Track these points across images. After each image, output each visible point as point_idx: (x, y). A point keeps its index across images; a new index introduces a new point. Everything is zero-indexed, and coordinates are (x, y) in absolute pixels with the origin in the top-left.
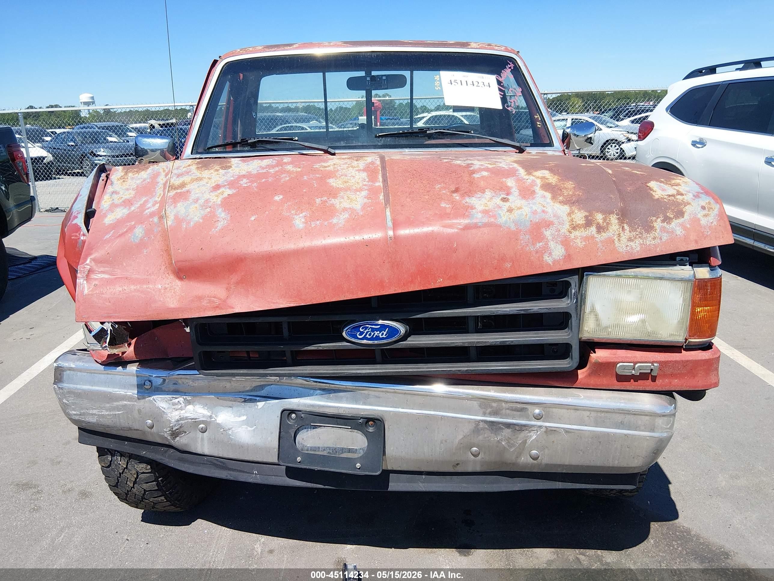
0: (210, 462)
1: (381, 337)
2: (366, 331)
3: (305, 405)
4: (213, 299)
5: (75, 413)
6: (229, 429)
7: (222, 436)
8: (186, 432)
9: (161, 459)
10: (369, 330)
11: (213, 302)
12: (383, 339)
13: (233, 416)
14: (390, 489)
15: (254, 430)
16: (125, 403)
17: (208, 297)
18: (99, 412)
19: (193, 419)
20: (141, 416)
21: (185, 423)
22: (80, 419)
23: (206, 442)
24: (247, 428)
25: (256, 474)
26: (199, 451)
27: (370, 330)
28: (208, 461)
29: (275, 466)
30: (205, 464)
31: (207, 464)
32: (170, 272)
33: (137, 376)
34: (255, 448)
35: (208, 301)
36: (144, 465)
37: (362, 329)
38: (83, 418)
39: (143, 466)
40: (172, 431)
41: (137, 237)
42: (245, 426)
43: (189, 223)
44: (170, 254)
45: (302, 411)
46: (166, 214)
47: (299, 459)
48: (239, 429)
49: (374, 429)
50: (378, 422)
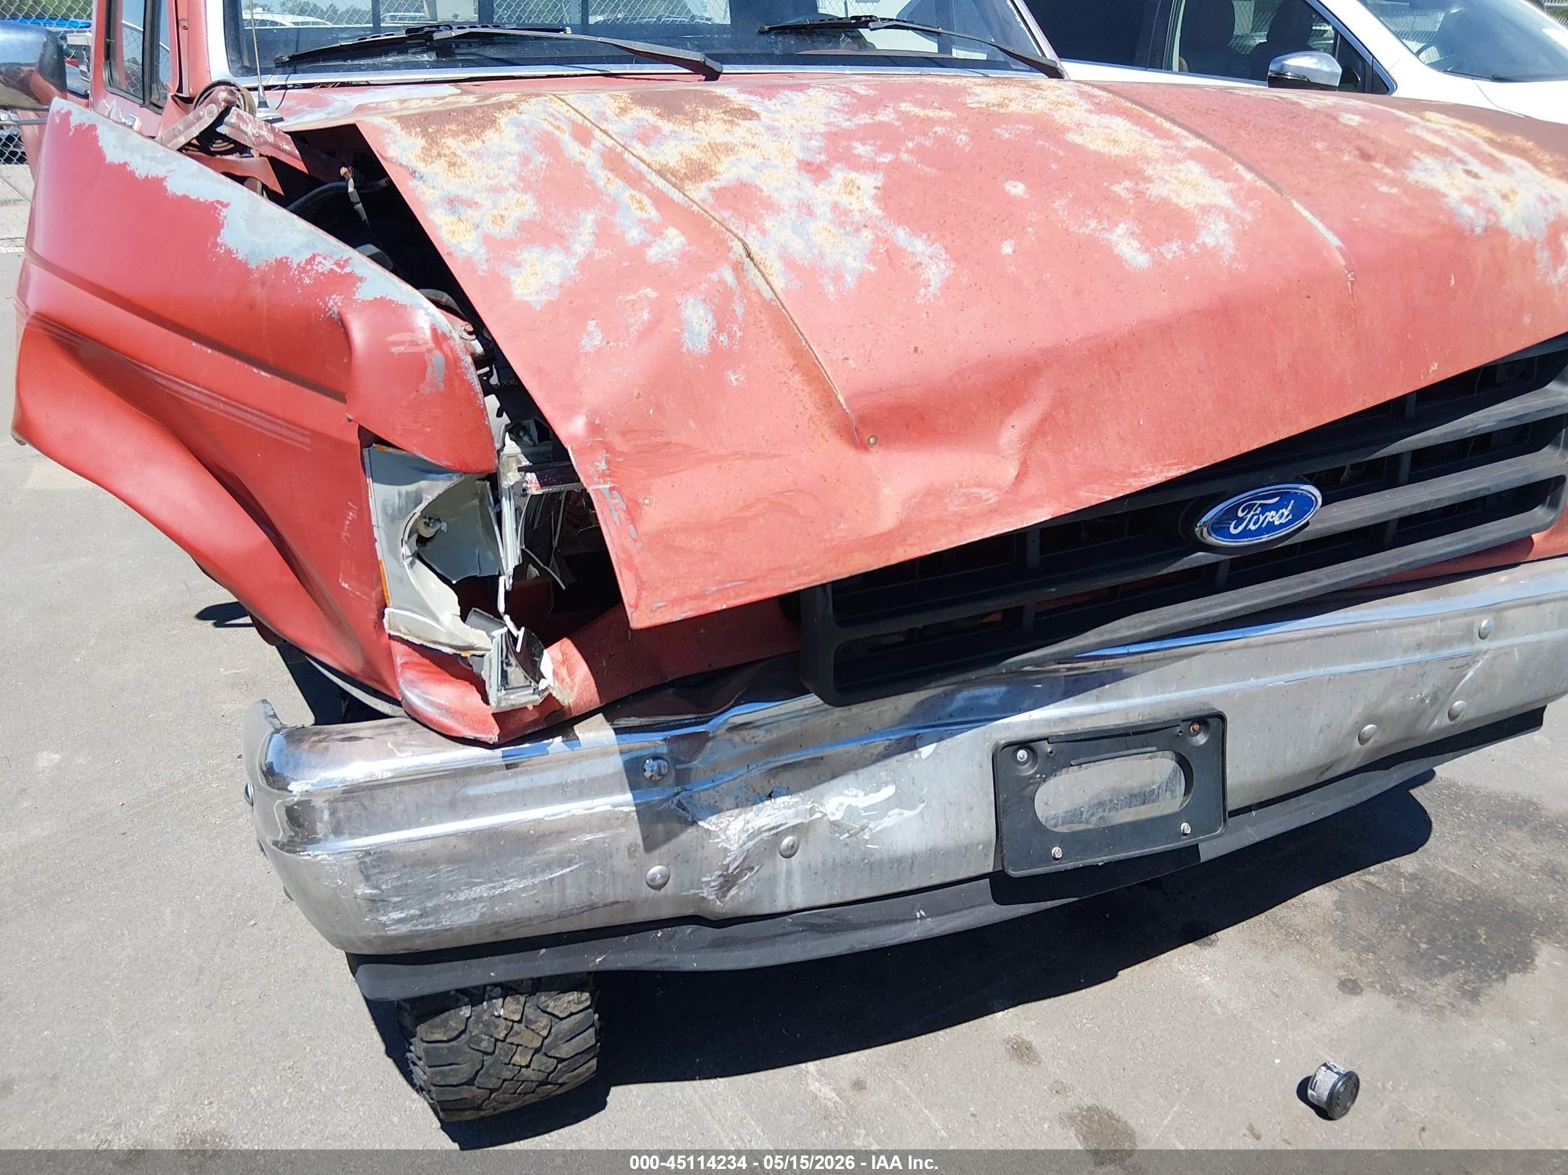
0: (803, 924)
1: (1277, 523)
2: (1249, 516)
3: (1047, 722)
4: (976, 490)
5: (402, 915)
6: (863, 829)
7: (847, 849)
8: (753, 868)
9: (656, 961)
10: (1256, 510)
11: (979, 498)
12: (1282, 526)
13: (861, 793)
14: (1203, 859)
15: (921, 814)
16: (589, 837)
17: (961, 486)
18: (494, 888)
19: (773, 828)
20: (635, 861)
21: (754, 845)
22: (420, 927)
23: (797, 878)
24: (901, 814)
25: (922, 917)
26: (781, 906)
27: (1258, 512)
28: (796, 925)
29: (965, 885)
30: (788, 934)
31: (793, 933)
32: (827, 431)
33: (622, 753)
34: (933, 855)
35: (963, 499)
36: (573, 996)
37: (1243, 511)
38: (428, 924)
39: (571, 998)
40: (725, 876)
41: (699, 334)
42: (896, 811)
43: (838, 278)
44: (814, 375)
45: (1046, 739)
46: (749, 255)
47: (1057, 851)
48: (887, 822)
49: (1201, 739)
50: (1214, 722)
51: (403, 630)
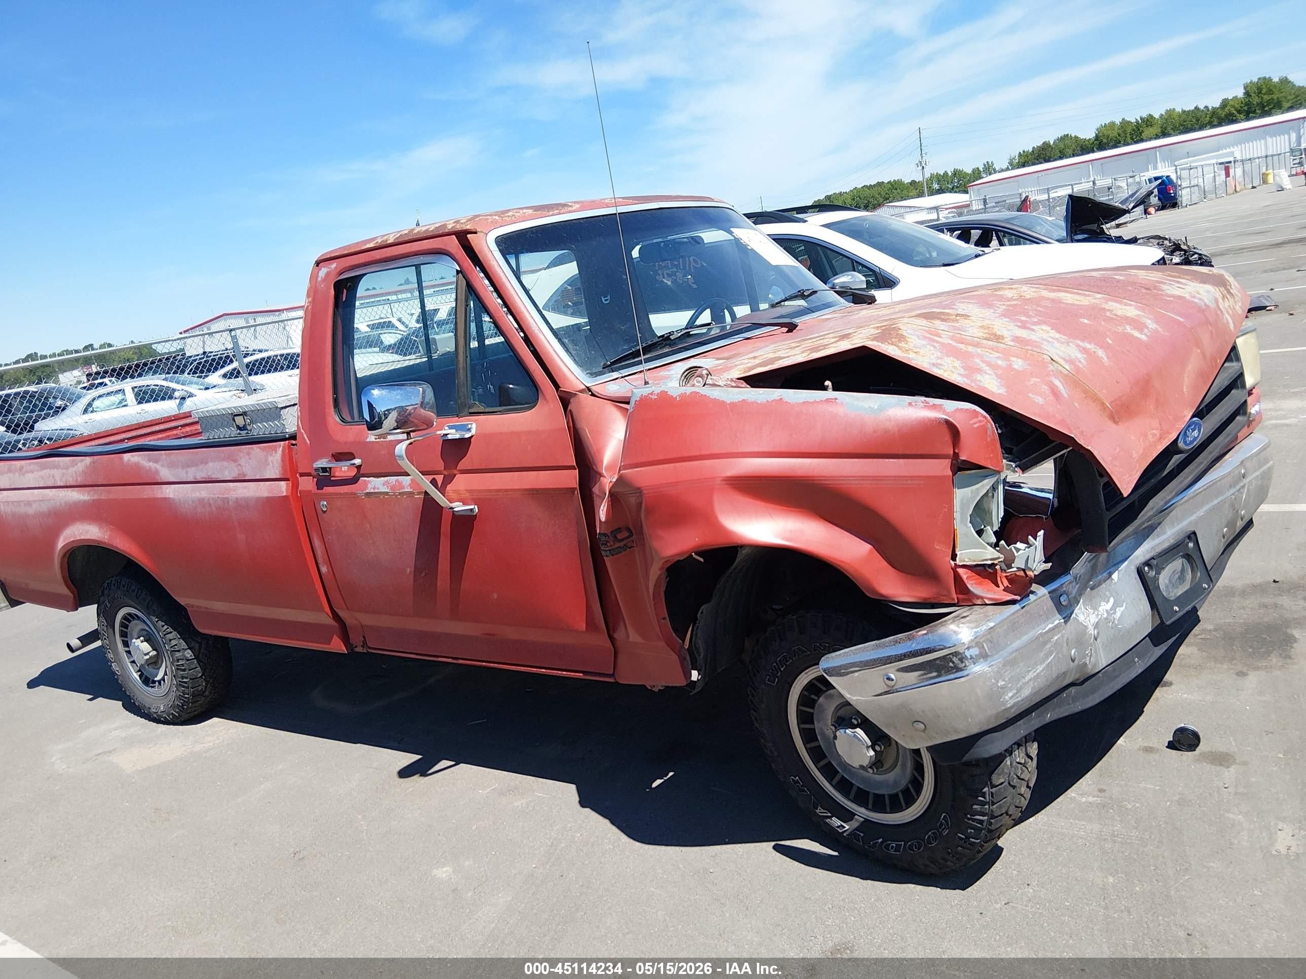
2: (1190, 435)
3: (1148, 551)
4: (1153, 431)
6: (1114, 619)
7: (1113, 630)
11: (1155, 434)
13: (1105, 604)
15: (1127, 607)
17: (1149, 431)
20: (1069, 647)
23: (1101, 650)
24: (1119, 610)
32: (1106, 419)
33: (1051, 596)
34: (1137, 626)
35: (1151, 436)
37: (1188, 433)
41: (1063, 390)
42: (1117, 609)
43: (1080, 361)
44: (1095, 399)
45: (1153, 558)
46: (1052, 359)
47: (1176, 608)
48: (1118, 614)
49: (1191, 545)
50: (1193, 536)
51: (966, 560)
